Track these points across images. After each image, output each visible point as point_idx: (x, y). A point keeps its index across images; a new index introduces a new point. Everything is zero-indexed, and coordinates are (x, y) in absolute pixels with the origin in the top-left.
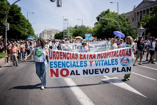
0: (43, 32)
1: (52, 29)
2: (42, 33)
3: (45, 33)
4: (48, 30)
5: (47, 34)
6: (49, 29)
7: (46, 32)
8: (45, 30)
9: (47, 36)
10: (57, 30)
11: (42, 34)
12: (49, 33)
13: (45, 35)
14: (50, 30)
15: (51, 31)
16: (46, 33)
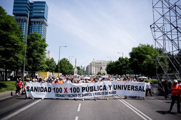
0: (91, 65)
1: (102, 61)
2: (89, 66)
3: (92, 66)
5: (96, 67)
6: (98, 61)
7: (94, 64)
8: (93, 62)
9: (96, 69)
11: (89, 67)
12: (98, 66)
13: (93, 68)
14: (99, 62)
15: (100, 63)
16: (94, 66)
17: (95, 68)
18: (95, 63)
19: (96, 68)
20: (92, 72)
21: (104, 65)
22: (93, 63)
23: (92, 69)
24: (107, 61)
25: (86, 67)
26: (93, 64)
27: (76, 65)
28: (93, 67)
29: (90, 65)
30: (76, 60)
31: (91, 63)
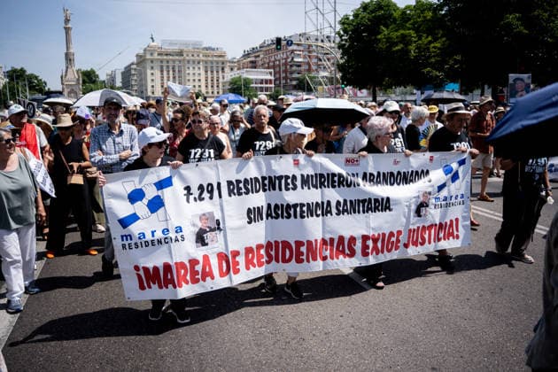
0: (141, 60)
1: (186, 44)
2: (134, 66)
3: (149, 65)
4: (167, 48)
5: (162, 67)
6: (171, 44)
7: (156, 56)
8: (149, 50)
9: (162, 78)
10: (207, 49)
11: (133, 72)
12: (171, 64)
13: (149, 72)
14: (176, 48)
15: (180, 53)
16: (157, 65)
17: (157, 73)
18: (159, 54)
19: (162, 71)
20: (149, 89)
21: (194, 62)
22: (152, 54)
23: (149, 78)
24: (204, 46)
25: (123, 74)
26: (148, 57)
27: (68, 48)
28: (152, 68)
29: (138, 64)
30: (67, 21)
31: (142, 52)
